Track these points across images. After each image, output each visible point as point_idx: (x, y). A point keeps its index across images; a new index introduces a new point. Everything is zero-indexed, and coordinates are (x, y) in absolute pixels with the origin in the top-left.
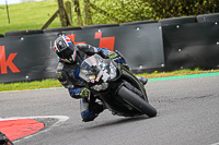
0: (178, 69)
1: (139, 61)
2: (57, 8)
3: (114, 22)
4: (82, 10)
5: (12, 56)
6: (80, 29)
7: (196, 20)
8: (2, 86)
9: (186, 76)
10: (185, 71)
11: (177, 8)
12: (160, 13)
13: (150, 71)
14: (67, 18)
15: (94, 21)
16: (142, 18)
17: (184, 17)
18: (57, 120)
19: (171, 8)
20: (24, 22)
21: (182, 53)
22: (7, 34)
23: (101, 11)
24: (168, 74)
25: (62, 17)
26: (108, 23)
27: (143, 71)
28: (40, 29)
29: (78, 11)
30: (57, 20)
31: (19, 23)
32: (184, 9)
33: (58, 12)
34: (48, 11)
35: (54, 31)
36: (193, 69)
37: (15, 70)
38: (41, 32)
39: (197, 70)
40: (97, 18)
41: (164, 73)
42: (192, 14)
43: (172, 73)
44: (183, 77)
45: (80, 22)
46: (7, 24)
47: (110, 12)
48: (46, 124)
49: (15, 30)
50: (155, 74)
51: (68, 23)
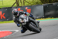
0: (48, 18)
1: (37, 15)
2: (16, 1)
3: (30, 5)
4: (22, 2)
5: (4, 14)
6: (21, 7)
7: (52, 4)
8: (1, 22)
9: (50, 20)
10: (50, 18)
11: (47, 1)
12: (43, 3)
13: (40, 18)
14: (18, 4)
15: (25, 5)
16: (38, 4)
17: (49, 4)
18: (16, 31)
19: (46, 1)
20: (7, 5)
21: (49, 13)
22: (2, 8)
23: (27, 2)
24: (45, 19)
25: (17, 4)
26: (29, 5)
27: (38, 18)
28: (11, 7)
29: (21, 2)
30: (16, 4)
31: (5, 5)
32: (49, 1)
33: (16, 2)
34: (13, 2)
35: (15, 7)
36: (51, 18)
37: (4, 18)
38: (11, 8)
39: (52, 18)
40: (26, 4)
41: (44, 19)
42: (51, 3)
43: (46, 19)
44: (49, 20)
45: (21, 5)
46: (2, 6)
47: (29, 2)
48: (13, 32)
49: (4, 7)
50: (42, 19)
51: (18, 5)
